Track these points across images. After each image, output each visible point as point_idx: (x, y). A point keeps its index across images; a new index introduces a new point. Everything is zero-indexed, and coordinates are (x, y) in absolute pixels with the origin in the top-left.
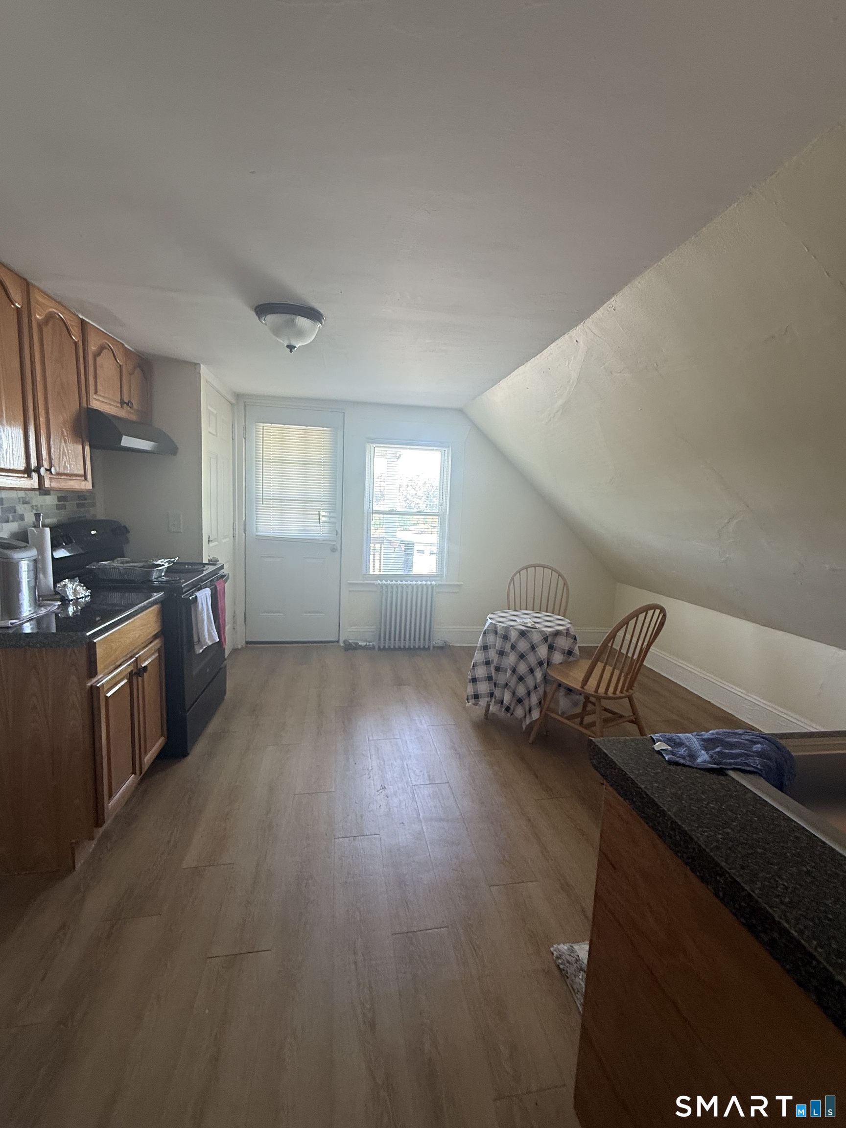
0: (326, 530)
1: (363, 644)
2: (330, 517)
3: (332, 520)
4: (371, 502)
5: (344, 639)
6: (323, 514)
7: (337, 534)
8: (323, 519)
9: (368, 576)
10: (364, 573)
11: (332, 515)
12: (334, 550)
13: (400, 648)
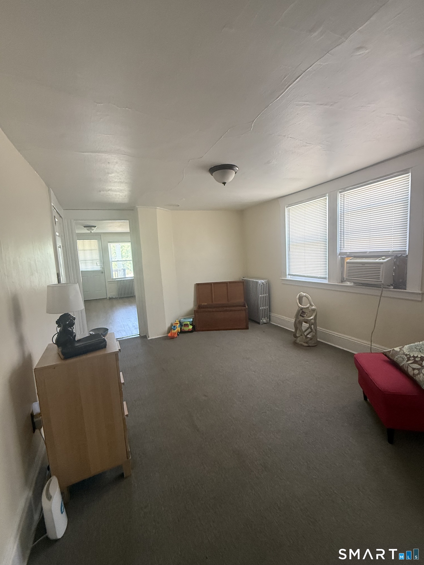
0: (99, 267)
1: (114, 297)
2: (100, 264)
3: (101, 264)
4: (111, 259)
5: (109, 297)
6: (98, 263)
7: (103, 268)
8: (98, 265)
9: (113, 279)
10: (112, 278)
11: (101, 263)
12: (102, 273)
13: (125, 297)
